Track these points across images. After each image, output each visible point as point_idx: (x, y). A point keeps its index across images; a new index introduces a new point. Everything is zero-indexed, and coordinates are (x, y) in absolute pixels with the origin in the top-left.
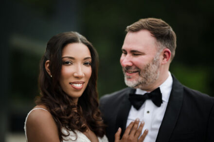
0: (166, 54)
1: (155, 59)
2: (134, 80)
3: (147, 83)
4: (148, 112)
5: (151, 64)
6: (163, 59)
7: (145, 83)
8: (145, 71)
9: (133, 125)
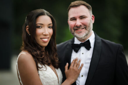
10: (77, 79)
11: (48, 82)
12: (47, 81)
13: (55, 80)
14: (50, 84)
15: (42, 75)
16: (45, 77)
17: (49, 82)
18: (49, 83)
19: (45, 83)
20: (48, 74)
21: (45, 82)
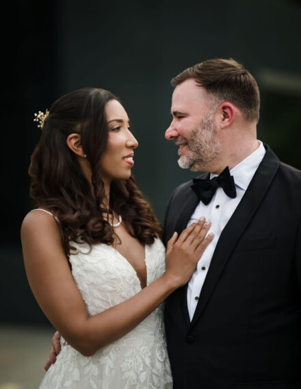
0: (227, 111)
1: (205, 121)
2: (184, 157)
3: (204, 160)
4: (218, 207)
5: (200, 130)
6: (223, 120)
7: (201, 160)
8: (193, 140)
9: (194, 228)
10: (190, 278)
11: (93, 283)
12: (92, 280)
13: (114, 277)
14: (98, 287)
15: (78, 266)
16: (86, 271)
17: (95, 283)
18: (96, 285)
19: (86, 286)
20: (92, 261)
21: (87, 284)
